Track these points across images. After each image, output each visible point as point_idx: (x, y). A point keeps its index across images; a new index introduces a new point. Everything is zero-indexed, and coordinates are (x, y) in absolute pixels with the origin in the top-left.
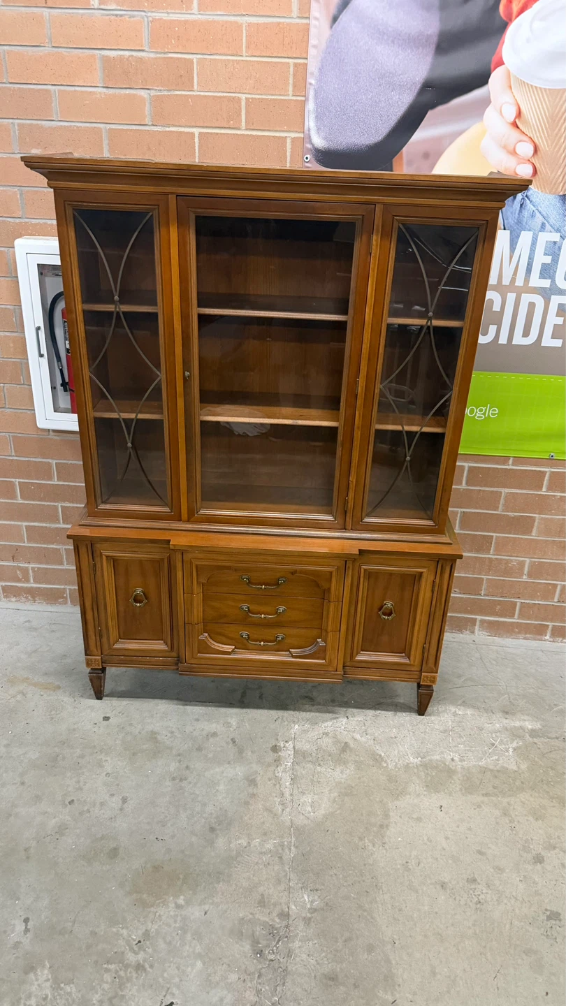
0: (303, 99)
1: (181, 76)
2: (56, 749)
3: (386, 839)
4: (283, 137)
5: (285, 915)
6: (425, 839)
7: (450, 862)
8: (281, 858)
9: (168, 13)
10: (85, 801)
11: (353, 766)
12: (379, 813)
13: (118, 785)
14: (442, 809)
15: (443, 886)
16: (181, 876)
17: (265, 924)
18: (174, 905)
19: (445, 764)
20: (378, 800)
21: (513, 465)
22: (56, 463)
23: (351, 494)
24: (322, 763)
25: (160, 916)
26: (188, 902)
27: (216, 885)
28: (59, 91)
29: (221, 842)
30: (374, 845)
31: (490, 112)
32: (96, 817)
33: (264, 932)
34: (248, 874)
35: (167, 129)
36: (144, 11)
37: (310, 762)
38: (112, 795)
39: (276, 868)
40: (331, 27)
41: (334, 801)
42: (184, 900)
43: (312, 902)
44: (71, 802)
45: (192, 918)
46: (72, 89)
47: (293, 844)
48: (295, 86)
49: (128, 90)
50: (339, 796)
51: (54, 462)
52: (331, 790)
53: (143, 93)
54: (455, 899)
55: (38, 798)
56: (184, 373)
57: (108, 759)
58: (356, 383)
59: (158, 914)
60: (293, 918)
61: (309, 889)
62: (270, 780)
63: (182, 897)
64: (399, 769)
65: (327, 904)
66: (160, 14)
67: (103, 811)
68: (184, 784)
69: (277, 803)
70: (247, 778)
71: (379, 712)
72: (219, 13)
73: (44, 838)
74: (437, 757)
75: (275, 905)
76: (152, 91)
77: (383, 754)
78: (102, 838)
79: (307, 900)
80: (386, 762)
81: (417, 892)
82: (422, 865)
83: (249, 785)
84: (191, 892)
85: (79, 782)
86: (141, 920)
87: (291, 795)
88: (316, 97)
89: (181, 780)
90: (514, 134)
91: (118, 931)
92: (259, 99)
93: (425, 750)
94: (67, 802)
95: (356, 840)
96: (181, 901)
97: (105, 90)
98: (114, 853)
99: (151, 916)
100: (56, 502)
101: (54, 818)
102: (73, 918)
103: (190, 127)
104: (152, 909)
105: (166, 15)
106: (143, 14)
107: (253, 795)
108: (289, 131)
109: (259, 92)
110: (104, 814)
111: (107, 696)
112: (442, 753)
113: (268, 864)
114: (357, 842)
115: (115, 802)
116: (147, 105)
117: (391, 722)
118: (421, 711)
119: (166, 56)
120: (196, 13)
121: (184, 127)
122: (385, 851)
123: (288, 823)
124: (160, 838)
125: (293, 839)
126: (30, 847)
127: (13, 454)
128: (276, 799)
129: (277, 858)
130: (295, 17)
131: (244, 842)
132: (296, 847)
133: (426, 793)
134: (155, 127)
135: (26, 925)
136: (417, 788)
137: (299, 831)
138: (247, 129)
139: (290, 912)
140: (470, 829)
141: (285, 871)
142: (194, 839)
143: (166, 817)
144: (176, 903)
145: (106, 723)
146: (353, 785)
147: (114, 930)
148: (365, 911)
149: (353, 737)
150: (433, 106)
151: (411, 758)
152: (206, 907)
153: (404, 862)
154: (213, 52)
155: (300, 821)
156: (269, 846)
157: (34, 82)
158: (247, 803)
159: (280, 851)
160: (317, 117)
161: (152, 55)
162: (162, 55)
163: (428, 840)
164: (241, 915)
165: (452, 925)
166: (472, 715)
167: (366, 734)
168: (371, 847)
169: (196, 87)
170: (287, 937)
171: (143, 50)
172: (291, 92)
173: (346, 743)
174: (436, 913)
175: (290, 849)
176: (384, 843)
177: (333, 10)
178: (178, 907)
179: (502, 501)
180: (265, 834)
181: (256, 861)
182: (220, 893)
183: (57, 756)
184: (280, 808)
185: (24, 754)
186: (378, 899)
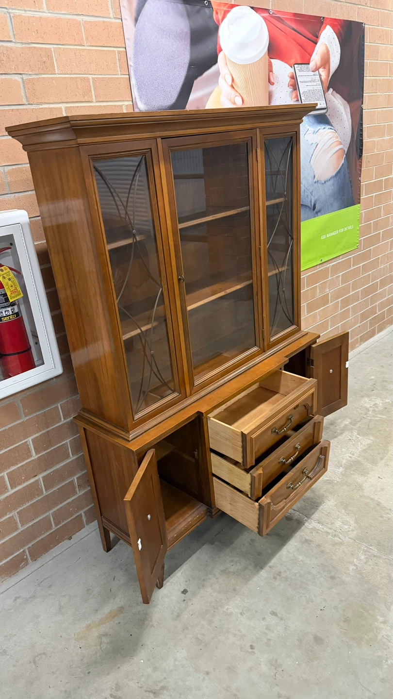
1: (44, 62)
2: (190, 636)
3: (388, 507)
4: (120, 106)
8: (375, 556)
9: (25, 11)
10: (257, 638)
11: (328, 494)
12: (368, 501)
13: (256, 612)
14: (381, 477)
16: (361, 610)
18: (382, 624)
19: (351, 461)
20: (358, 497)
23: (265, 326)
24: (317, 505)
25: (387, 636)
26: (384, 616)
27: (379, 595)
29: (345, 578)
30: (389, 514)
31: (221, 80)
32: (278, 637)
34: (378, 576)
35: (41, 107)
36: (6, 8)
37: (311, 509)
38: (264, 619)
39: (381, 561)
40: (135, 26)
41: (348, 513)
42: (381, 617)
44: (252, 647)
47: (368, 546)
48: (121, 67)
49: (4, 75)
50: (345, 510)
53: (17, 78)
55: (232, 669)
57: (226, 607)
58: (260, 249)
59: (385, 636)
62: (311, 533)
63: (378, 617)
66: (21, 12)
67: (275, 632)
68: (283, 575)
69: (332, 538)
70: (303, 542)
72: (63, 12)
73: (275, 679)
74: (345, 461)
76: (24, 76)
77: (328, 479)
78: (300, 641)
80: (334, 480)
83: (309, 544)
84: (376, 611)
85: (235, 635)
86: (385, 647)
87: (330, 529)
88: (136, 75)
89: (279, 575)
90: (233, 92)
91: (387, 665)
92: (100, 78)
93: (337, 463)
94: (250, 650)
95: (381, 519)
96: (380, 619)
98: (318, 640)
99: (384, 640)
101: (260, 664)
103: (57, 103)
104: (379, 637)
105: (24, 12)
106: (5, 10)
107: (318, 546)
108: (123, 101)
109: (100, 73)
110: (278, 631)
112: (344, 458)
113: (376, 563)
115: (271, 620)
116: (22, 87)
119: (30, 46)
120: (46, 11)
121: (53, 103)
123: (351, 541)
124: (322, 608)
125: (364, 544)
126: (279, 693)
128: (329, 537)
129: (374, 558)
130: (112, 17)
131: (352, 567)
132: (371, 546)
133: (366, 478)
134: (31, 106)
136: (360, 479)
137: (360, 539)
138: (97, 102)
141: (385, 559)
142: (334, 590)
145: (189, 594)
146: (342, 501)
150: (196, 78)
151: (339, 470)
154: (65, 43)
155: (353, 535)
156: (362, 557)
158: (322, 552)
159: (370, 554)
160: (138, 89)
161: (19, 45)
162: (27, 46)
168: (389, 516)
169: (56, 71)
171: (11, 41)
172: (119, 72)
175: (371, 549)
177: (134, 14)
180: (352, 555)
181: (371, 568)
182: (386, 596)
183: (197, 638)
184: (336, 539)
185: (176, 660)
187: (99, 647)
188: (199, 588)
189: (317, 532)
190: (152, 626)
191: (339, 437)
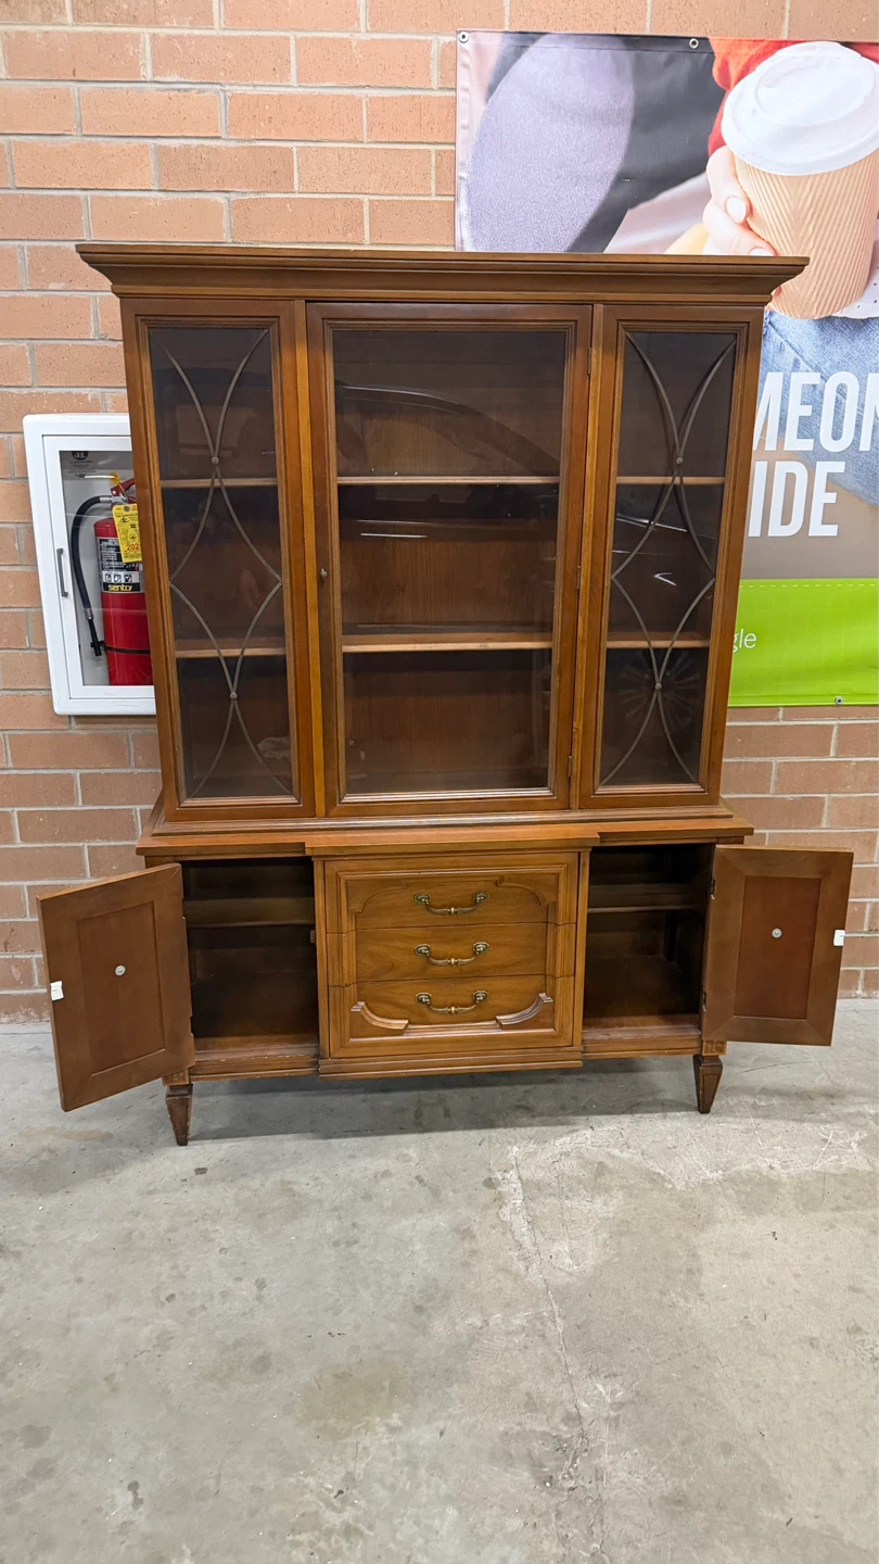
0: (452, 199)
1: (275, 172)
2: (127, 1225)
3: (703, 1288)
5: (574, 1419)
6: (764, 1281)
7: (813, 1308)
8: (543, 1336)
9: (255, 86)
10: (193, 1293)
11: (621, 1193)
12: (680, 1254)
13: (244, 1263)
14: (777, 1236)
15: (812, 1342)
16: (386, 1384)
17: (544, 1435)
18: (384, 1429)
19: (761, 1174)
20: (673, 1235)
21: (784, 719)
22: (81, 775)
23: (576, 751)
24: (570, 1195)
25: (365, 1448)
26: (407, 1421)
27: (448, 1390)
28: (93, 198)
29: (439, 1326)
30: (686, 1299)
31: (711, 210)
32: (219, 1315)
33: (547, 1449)
34: (496, 1366)
36: (220, 84)
37: (551, 1194)
38: (239, 1279)
39: (540, 1351)
40: (487, 100)
41: (605, 1244)
42: (400, 1419)
43: (613, 1393)
44: (171, 1298)
45: (421, 1443)
46: (111, 194)
47: (557, 1314)
48: (438, 182)
49: (196, 193)
50: (611, 1237)
51: (78, 773)
52: (595, 1231)
53: (220, 198)
54: (837, 1359)
55: (111, 1299)
56: (319, 572)
57: (218, 1227)
58: (577, 572)
59: (360, 1446)
60: (590, 1419)
61: (602, 1376)
62: (493, 1227)
63: (395, 1415)
64: (693, 1189)
65: (637, 1393)
66: (244, 88)
67: (228, 1305)
68: (354, 1249)
69: (515, 1259)
70: (456, 1230)
71: (639, 1115)
72: (327, 84)
73: (136, 1356)
74: (748, 1167)
75: (553, 1405)
76: (232, 195)
77: (662, 1172)
78: (237, 1344)
79: (603, 1391)
80: (669, 1182)
81: (775, 1357)
82: (770, 1318)
83: (463, 1239)
84: (408, 1405)
85: (175, 1267)
86: (335, 1458)
87: (535, 1244)
88: (469, 196)
89: (349, 1244)
90: (746, 238)
91: (298, 1481)
92: (388, 201)
93: (724, 1160)
94: (163, 1299)
95: (656, 1295)
96: (395, 1420)
97: (161, 195)
98: (262, 1364)
99: (350, 1450)
100: (79, 841)
101: (146, 1325)
102: (215, 1473)
104: (349, 1440)
105: (251, 88)
106: (218, 87)
107: (473, 1252)
109: (387, 192)
110: (230, 1309)
111: (194, 1139)
112: (753, 1159)
113: (526, 1347)
114: (658, 1298)
115: (247, 1289)
116: (225, 214)
117: (663, 1128)
118: (704, 1106)
119: (253, 144)
120: (296, 85)
121: (280, 243)
122: (706, 1306)
123: (542, 1285)
124: (335, 1332)
125: (556, 1308)
126: (113, 1375)
127: (10, 765)
128: (511, 1253)
129: (537, 1338)
130: (435, 88)
131: (477, 1321)
132: (564, 1318)
133: (745, 1217)
135: (135, 1494)
136: (729, 1212)
137: (563, 1295)
138: (372, 244)
139: (582, 1413)
140: (827, 1259)
141: (555, 1354)
142: (392, 1326)
143: (338, 1300)
144: (387, 1425)
145: (202, 1177)
146: (629, 1219)
147: (292, 1480)
148: (701, 1395)
149: (609, 1154)
150: (634, 204)
151: (708, 1172)
152: (441, 1424)
153: (742, 1317)
154: (320, 137)
155: (560, 1279)
156: (518, 1321)
157: (54, 185)
158: (466, 1265)
159: (540, 1327)
160: (472, 223)
161: (233, 144)
162: (247, 144)
163: (768, 1280)
164: (501, 1429)
165: (845, 1397)
166: (782, 1105)
167: (629, 1147)
168: (682, 1303)
169: (296, 188)
170: (586, 1451)
171: (218, 138)
172: (433, 190)
173: (600, 1163)
174: (815, 1383)
175: (555, 1322)
176: (702, 1295)
177: (488, 78)
178: (393, 1430)
179: (774, 778)
180: (508, 1305)
181: (504, 1346)
182: (458, 1401)
183: (131, 1234)
184: (521, 1266)
185: (71, 1237)
186: (717, 1375)
187: (28, 1158)
188: (223, 1180)
189: (504, 1234)
190: (108, 1181)
191: (805, 1124)
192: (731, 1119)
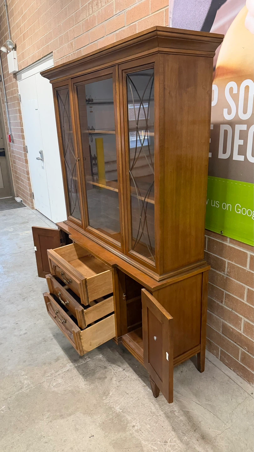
3: (54, 421)
6: (65, 438)
8: (21, 388)
10: (19, 326)
11: (93, 387)
12: (69, 411)
13: (32, 328)
14: (92, 437)
19: (127, 424)
20: (78, 406)
24: (85, 375)
29: (20, 367)
30: (47, 418)
32: (13, 332)
36: (125, 9)
37: (83, 371)
38: (26, 330)
39: (15, 390)
41: (65, 391)
43: (3, 411)
47: (31, 389)
50: (70, 391)
52: (71, 386)
55: (14, 317)
61: (9, 406)
64: (106, 405)
65: (3, 416)
67: (17, 332)
69: (51, 372)
70: (58, 357)
74: (129, 418)
77: (111, 394)
78: (5, 338)
79: (2, 408)
80: (106, 398)
83: (55, 360)
85: (27, 320)
87: (59, 375)
88: (172, 24)
93: (129, 410)
94: (16, 323)
95: (47, 409)
101: (8, 324)
105: (130, 8)
107: (50, 364)
112: (135, 419)
113: (16, 386)
115: (23, 332)
117: (137, 387)
118: (156, 395)
120: (137, 2)
122: (46, 424)
123: (42, 381)
124: (12, 350)
125: (34, 388)
128: (53, 371)
131: (23, 373)
132: (30, 391)
133: (98, 424)
136: (99, 419)
137: (39, 387)
141: (14, 393)
143: (24, 347)
146: (81, 392)
148: (6, 432)
149: (112, 378)
151: (118, 407)
153: (44, 436)
154: (141, 17)
155: (46, 385)
156: (26, 382)
158: (45, 364)
159: (24, 387)
162: (129, 26)
163: (65, 440)
167: (119, 382)
168: (45, 417)
171: (124, 26)
175: (28, 389)
176: (51, 422)
180: (31, 377)
181: (15, 382)
183: (35, 310)
184: (49, 375)
185: (32, 303)
186: (15, 435)
189: (61, 367)
192: (157, 406)
